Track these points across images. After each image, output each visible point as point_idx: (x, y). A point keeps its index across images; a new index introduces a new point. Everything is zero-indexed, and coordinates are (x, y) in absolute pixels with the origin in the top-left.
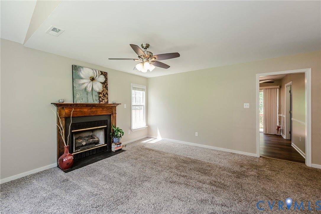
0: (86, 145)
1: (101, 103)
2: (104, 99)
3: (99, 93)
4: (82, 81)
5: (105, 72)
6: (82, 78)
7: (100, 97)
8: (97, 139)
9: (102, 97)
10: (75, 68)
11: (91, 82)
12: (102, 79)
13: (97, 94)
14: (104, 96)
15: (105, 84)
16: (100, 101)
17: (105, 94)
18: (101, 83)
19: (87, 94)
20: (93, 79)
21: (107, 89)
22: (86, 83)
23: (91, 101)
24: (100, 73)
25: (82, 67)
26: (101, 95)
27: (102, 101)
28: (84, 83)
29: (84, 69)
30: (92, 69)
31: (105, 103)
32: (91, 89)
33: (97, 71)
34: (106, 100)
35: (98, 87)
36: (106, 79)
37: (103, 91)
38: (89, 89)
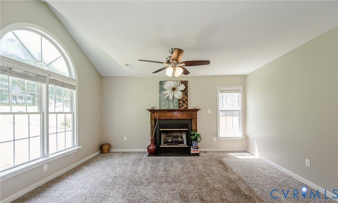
0: (171, 142)
1: (181, 108)
2: (183, 105)
3: (179, 100)
4: (165, 92)
5: (185, 81)
6: (165, 90)
7: (180, 103)
8: (181, 140)
9: (182, 103)
10: (161, 83)
11: (173, 92)
12: (182, 87)
13: (177, 101)
14: (184, 102)
15: (185, 92)
16: (180, 107)
17: (184, 100)
18: (181, 91)
19: (169, 102)
20: (174, 89)
21: (187, 96)
22: (169, 93)
23: (172, 107)
24: (181, 83)
25: (166, 81)
26: (180, 102)
27: (182, 107)
28: (166, 94)
29: (168, 82)
30: (174, 81)
31: (184, 109)
32: (172, 97)
33: (178, 82)
34: (185, 106)
35: (178, 95)
36: (187, 87)
37: (183, 98)
38: (171, 98)
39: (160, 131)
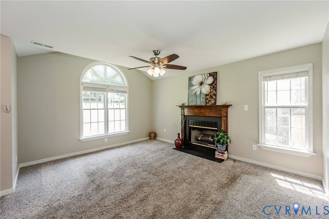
0: (201, 140)
1: (208, 104)
2: (211, 101)
3: (207, 95)
4: (193, 88)
5: (213, 73)
6: (193, 86)
7: (207, 99)
9: (209, 99)
10: (190, 79)
11: (200, 87)
12: (210, 80)
13: (204, 96)
14: (211, 97)
15: (214, 86)
16: (206, 103)
17: (212, 95)
18: (209, 84)
19: (196, 98)
20: (201, 84)
21: (216, 90)
22: (196, 89)
23: (199, 103)
24: (209, 75)
25: (194, 76)
26: (208, 97)
27: (209, 103)
28: (194, 89)
29: (196, 77)
30: (202, 75)
31: (212, 104)
32: (199, 93)
33: (206, 75)
34: (213, 102)
35: (206, 89)
36: (215, 79)
37: (210, 92)
38: (198, 93)
39: (190, 128)
